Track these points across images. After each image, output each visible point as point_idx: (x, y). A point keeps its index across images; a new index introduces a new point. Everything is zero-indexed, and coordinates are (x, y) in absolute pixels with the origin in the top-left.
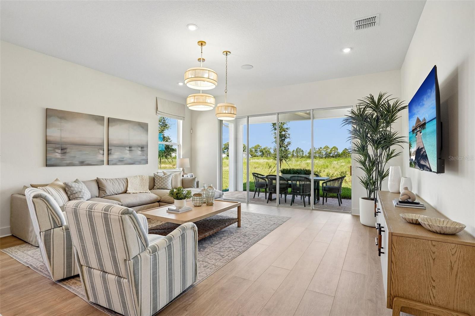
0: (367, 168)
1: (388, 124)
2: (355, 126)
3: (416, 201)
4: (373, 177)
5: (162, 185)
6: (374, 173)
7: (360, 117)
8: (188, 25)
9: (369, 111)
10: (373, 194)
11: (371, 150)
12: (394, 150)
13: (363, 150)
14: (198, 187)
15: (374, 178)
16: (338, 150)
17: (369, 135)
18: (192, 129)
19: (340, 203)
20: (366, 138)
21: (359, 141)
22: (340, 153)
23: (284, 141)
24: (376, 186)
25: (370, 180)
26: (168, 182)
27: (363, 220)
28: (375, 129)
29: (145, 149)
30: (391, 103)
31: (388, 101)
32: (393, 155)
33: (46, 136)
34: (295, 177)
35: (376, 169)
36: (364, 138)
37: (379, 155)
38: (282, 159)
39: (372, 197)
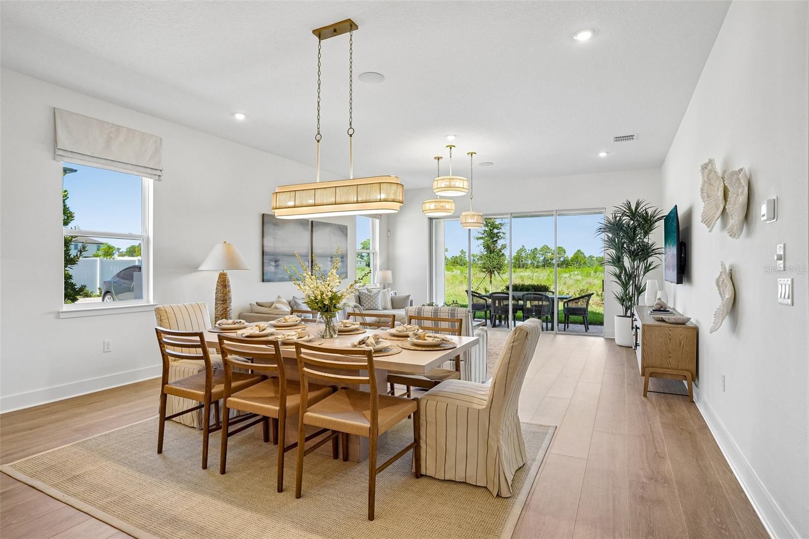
0: (623, 282)
1: (646, 233)
2: (611, 235)
3: (667, 310)
4: (629, 292)
5: (371, 305)
6: (631, 288)
7: (615, 226)
8: (447, 136)
9: (626, 219)
10: (629, 311)
11: (627, 262)
12: (652, 262)
13: (618, 261)
14: (411, 305)
15: (631, 294)
16: (565, 252)
17: (625, 246)
18: (389, 231)
19: (587, 329)
20: (622, 248)
21: (614, 251)
22: (570, 258)
23: (497, 243)
24: (633, 302)
25: (627, 295)
26: (378, 301)
27: (618, 341)
28: (632, 240)
29: (345, 259)
30: (650, 212)
31: (646, 209)
32: (651, 267)
33: (263, 246)
34: (531, 294)
35: (633, 284)
36: (619, 248)
37: (636, 267)
38: (493, 271)
39: (629, 314)
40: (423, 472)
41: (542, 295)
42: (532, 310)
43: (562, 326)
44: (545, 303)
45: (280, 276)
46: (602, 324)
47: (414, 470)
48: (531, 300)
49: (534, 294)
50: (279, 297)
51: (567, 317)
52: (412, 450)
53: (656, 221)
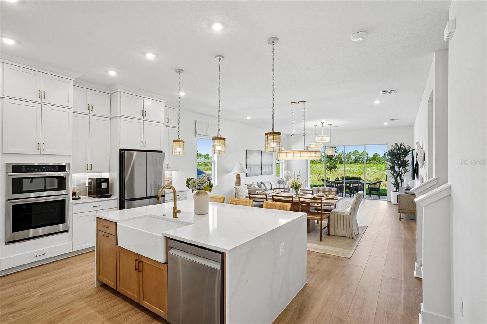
0: (395, 177)
1: (405, 157)
2: (389, 157)
3: (410, 189)
6: (398, 179)
7: (392, 153)
9: (396, 151)
10: (398, 189)
11: (397, 168)
13: (393, 168)
15: (398, 182)
16: (368, 154)
17: (396, 162)
19: (379, 197)
21: (391, 164)
24: (399, 186)
25: (396, 183)
27: (393, 202)
28: (399, 159)
29: (272, 166)
30: (406, 148)
33: (246, 162)
34: (352, 181)
36: (393, 162)
37: (400, 171)
38: (332, 169)
39: (397, 191)
40: (330, 234)
41: (357, 181)
42: (353, 188)
43: (367, 196)
44: (359, 185)
45: (252, 174)
46: (386, 195)
47: (327, 233)
48: (352, 184)
49: (354, 181)
50: (253, 183)
51: (370, 191)
52: (326, 228)
53: (409, 152)
